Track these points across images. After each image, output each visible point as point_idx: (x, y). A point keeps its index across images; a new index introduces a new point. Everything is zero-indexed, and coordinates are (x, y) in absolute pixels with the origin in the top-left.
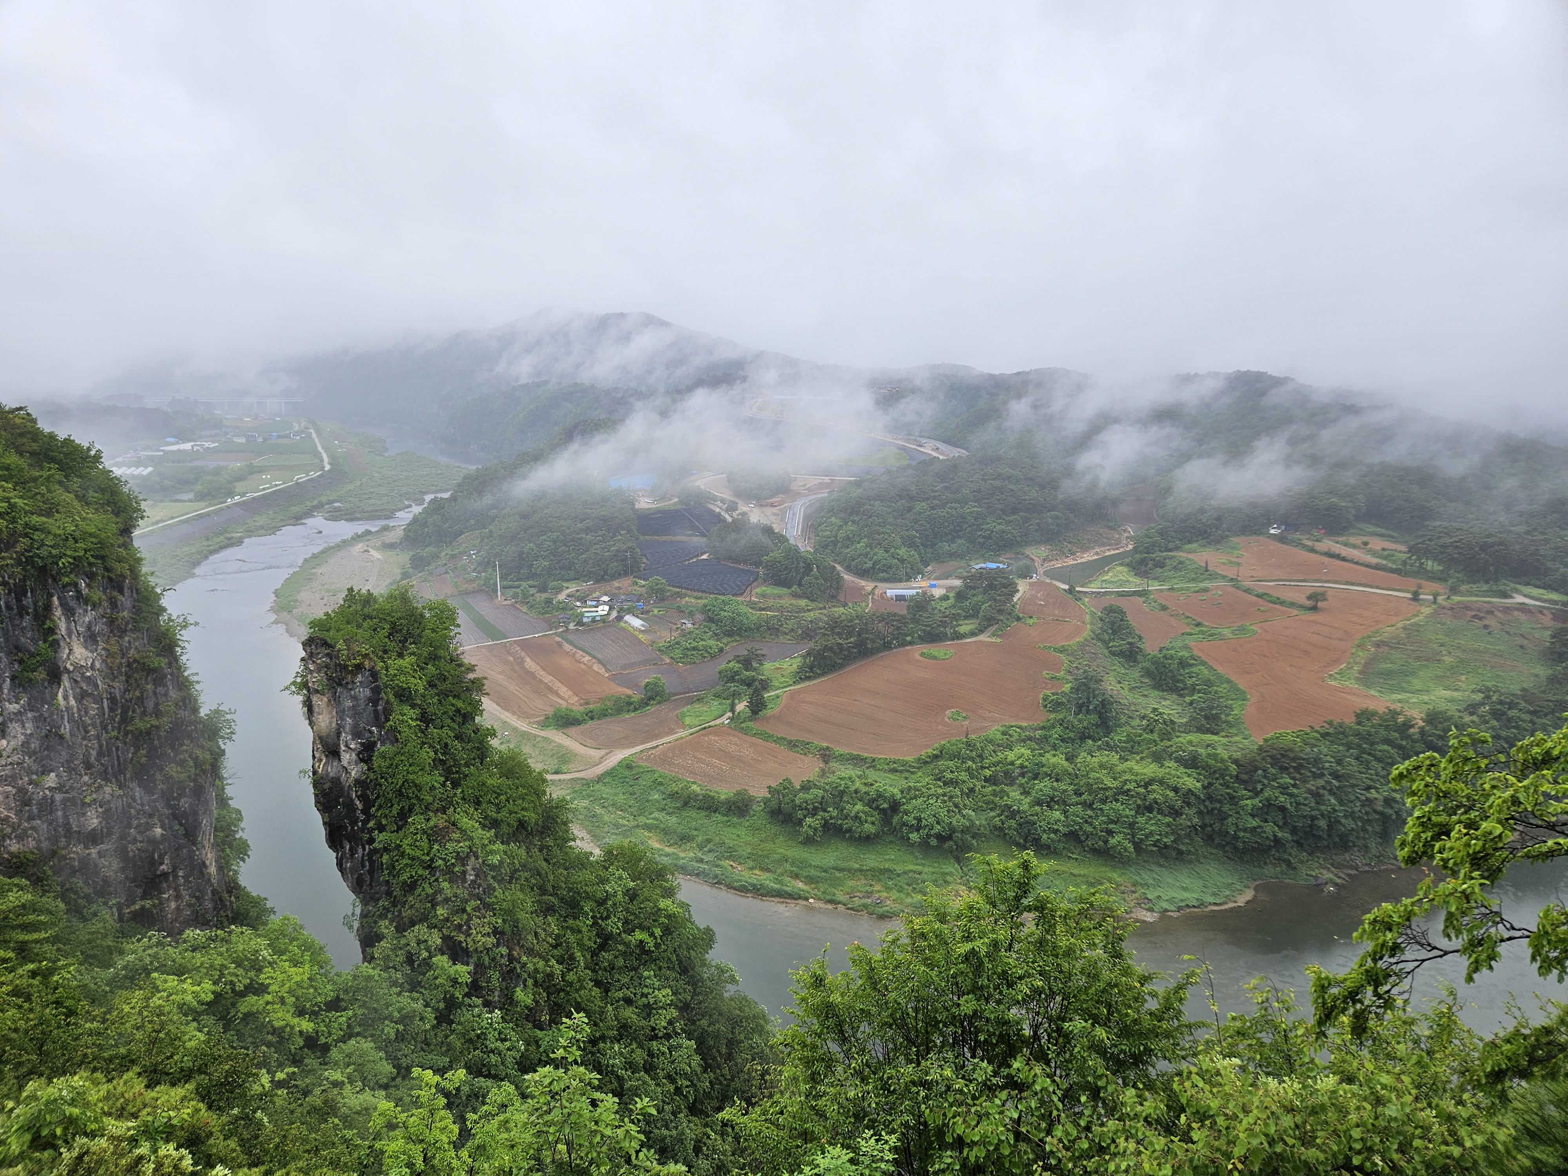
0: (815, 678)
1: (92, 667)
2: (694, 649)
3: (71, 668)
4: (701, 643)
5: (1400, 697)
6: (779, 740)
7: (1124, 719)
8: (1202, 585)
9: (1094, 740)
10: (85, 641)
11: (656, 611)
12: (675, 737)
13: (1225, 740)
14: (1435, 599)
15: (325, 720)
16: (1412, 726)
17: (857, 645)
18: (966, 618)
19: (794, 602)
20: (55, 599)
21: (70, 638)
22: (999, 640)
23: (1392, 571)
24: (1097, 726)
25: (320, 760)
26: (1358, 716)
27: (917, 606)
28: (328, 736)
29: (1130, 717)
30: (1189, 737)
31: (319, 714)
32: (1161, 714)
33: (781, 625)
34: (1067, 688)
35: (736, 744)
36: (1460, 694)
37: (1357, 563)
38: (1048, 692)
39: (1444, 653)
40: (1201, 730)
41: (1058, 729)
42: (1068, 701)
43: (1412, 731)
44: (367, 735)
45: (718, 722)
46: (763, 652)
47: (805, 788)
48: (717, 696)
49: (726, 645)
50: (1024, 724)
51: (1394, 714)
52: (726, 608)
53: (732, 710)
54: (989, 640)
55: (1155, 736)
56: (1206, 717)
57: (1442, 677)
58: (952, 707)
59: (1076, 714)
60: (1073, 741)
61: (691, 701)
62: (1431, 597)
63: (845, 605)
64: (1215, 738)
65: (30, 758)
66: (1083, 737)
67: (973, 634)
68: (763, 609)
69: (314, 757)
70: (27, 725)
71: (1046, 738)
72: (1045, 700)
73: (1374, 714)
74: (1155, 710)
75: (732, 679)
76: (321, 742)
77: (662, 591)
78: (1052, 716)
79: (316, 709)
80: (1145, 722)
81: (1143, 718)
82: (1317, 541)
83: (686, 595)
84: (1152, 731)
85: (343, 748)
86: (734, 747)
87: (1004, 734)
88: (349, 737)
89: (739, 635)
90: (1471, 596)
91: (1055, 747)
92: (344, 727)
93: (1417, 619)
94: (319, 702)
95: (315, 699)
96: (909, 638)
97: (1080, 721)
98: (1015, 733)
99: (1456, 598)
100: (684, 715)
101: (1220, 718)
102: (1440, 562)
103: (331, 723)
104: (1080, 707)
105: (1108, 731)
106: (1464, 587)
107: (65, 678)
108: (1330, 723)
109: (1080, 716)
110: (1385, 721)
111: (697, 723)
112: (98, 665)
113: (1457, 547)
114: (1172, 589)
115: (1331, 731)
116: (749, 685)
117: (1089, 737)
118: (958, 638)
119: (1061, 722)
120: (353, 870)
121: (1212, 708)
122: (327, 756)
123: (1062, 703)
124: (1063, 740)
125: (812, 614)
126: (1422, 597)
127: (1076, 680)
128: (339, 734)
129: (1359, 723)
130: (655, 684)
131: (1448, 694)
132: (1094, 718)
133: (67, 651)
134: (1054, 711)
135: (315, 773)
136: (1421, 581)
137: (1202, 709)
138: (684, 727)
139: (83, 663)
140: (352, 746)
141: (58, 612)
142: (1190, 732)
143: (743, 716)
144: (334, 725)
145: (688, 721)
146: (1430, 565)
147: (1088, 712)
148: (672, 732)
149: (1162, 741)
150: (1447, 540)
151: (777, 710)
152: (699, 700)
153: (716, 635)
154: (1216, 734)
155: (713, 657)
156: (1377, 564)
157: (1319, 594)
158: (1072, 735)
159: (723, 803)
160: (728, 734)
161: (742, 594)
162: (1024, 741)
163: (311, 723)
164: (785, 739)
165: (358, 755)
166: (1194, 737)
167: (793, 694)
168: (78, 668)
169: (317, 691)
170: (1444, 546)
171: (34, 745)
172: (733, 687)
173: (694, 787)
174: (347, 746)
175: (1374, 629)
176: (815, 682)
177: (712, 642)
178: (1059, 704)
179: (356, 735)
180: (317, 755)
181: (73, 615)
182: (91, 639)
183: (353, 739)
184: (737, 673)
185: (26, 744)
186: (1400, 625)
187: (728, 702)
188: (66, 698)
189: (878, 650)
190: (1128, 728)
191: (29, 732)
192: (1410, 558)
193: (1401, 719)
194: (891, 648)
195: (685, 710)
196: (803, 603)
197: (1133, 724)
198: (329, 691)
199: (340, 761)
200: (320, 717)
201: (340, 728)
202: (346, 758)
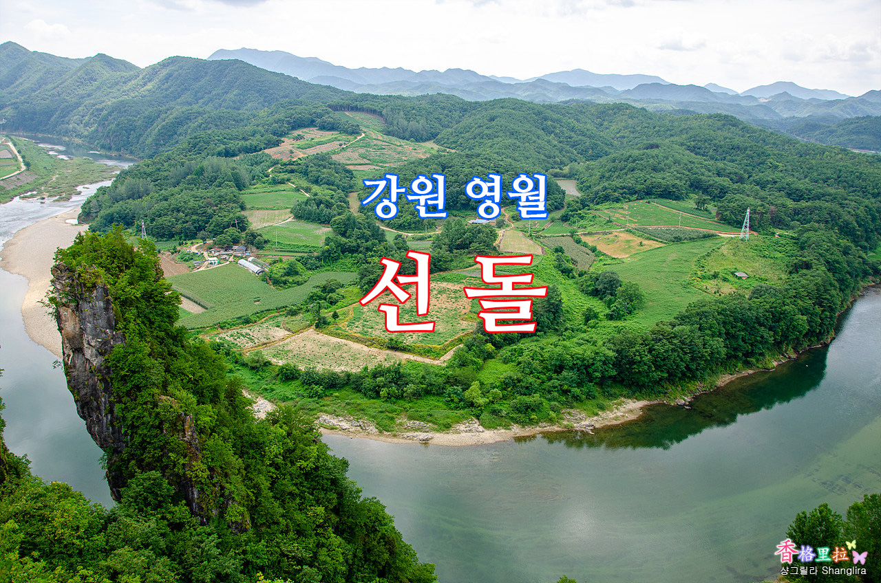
15: (71, 326)
25: (70, 355)
28: (74, 337)
31: (66, 321)
44: (104, 335)
69: (64, 353)
76: (69, 342)
79: (64, 318)
85: (86, 346)
88: (90, 337)
92: (85, 330)
94: (66, 313)
95: (62, 310)
103: (75, 327)
120: (100, 432)
122: (73, 352)
128: (81, 336)
135: (66, 364)
140: (93, 344)
144: (78, 328)
163: (60, 329)
165: (97, 350)
169: (64, 305)
174: (89, 344)
179: (95, 336)
180: (66, 351)
183: (93, 339)
198: (73, 304)
199: (84, 355)
200: (67, 323)
201: (82, 331)
202: (89, 353)
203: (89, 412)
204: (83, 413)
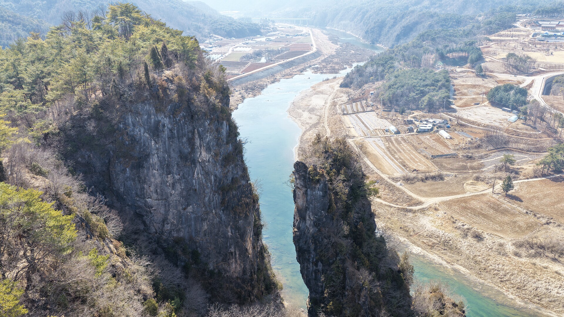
1: (209, 161)
3: (200, 161)
10: (206, 150)
15: (300, 202)
20: (196, 130)
21: (201, 148)
25: (297, 220)
28: (302, 210)
31: (298, 198)
44: (319, 214)
65: (183, 198)
69: (294, 218)
70: (182, 185)
76: (298, 212)
79: (298, 196)
85: (307, 218)
88: (311, 213)
92: (309, 207)
94: (299, 193)
95: (297, 191)
103: (303, 204)
107: (198, 165)
112: (211, 160)
120: (307, 276)
122: (300, 219)
128: (306, 211)
133: (199, 153)
135: (294, 225)
139: (205, 159)
140: (312, 218)
141: (197, 136)
144: (304, 206)
163: (295, 202)
165: (314, 223)
168: (203, 161)
169: (299, 188)
171: (184, 193)
174: (309, 217)
179: (315, 214)
180: (296, 218)
181: (202, 138)
182: (208, 149)
183: (312, 215)
185: (181, 193)
188: (198, 174)
191: (183, 187)
198: (304, 189)
199: (306, 222)
200: (299, 200)
201: (307, 209)
202: (308, 222)
203: (302, 261)
204: (299, 259)
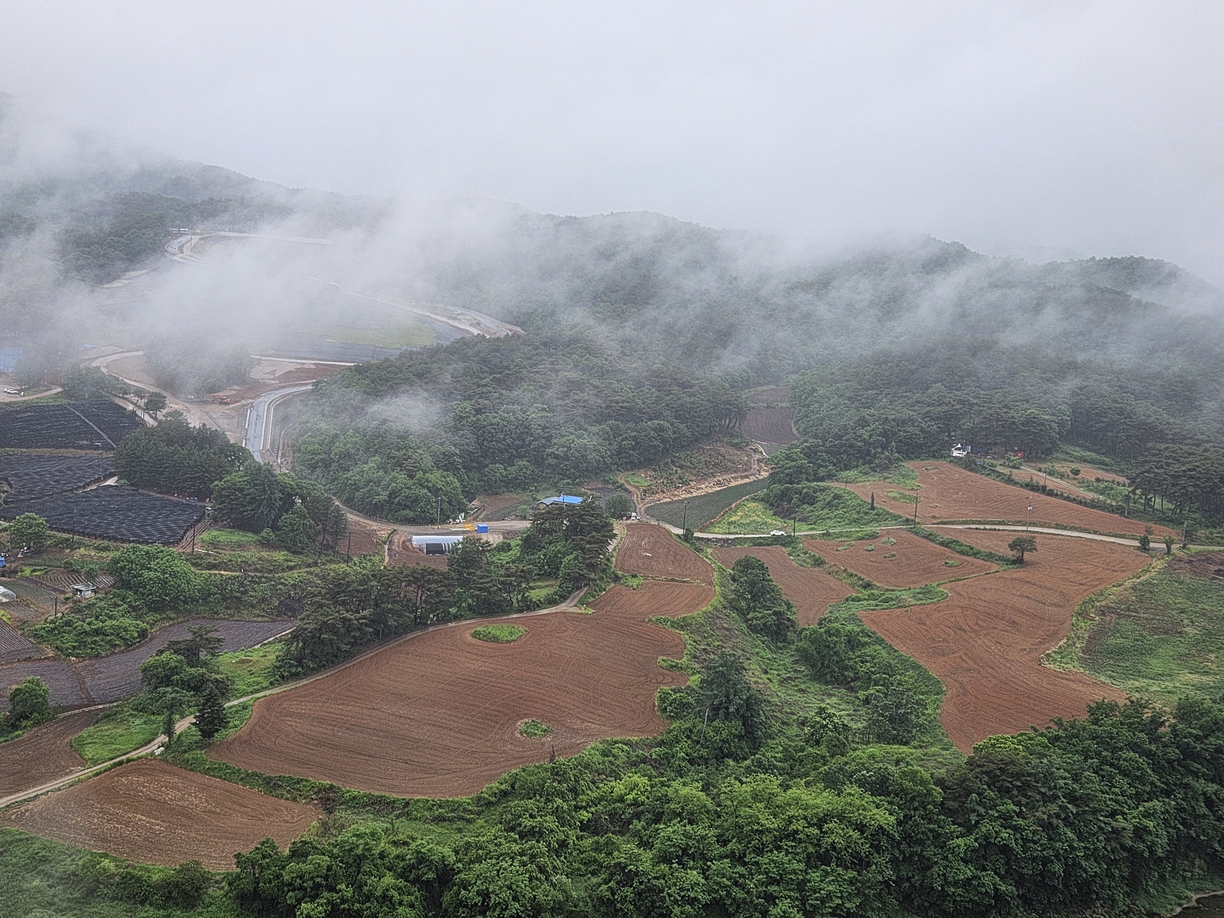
0: (305, 675)
2: (97, 632)
4: (109, 623)
5: (1137, 684)
6: (250, 778)
7: (776, 726)
8: (868, 529)
9: (735, 760)
11: (27, 571)
12: (67, 779)
13: (919, 752)
14: (1169, 548)
16: (1162, 724)
17: (372, 622)
18: (542, 576)
19: (264, 554)
22: (591, 611)
23: (1112, 510)
24: (740, 737)
26: (1092, 712)
27: (465, 560)
29: (784, 723)
30: (870, 750)
32: (830, 716)
33: (245, 592)
34: (694, 680)
35: (175, 788)
36: (1211, 678)
37: (1067, 498)
38: (666, 688)
39: (1186, 621)
40: (882, 738)
41: (685, 744)
42: (698, 701)
43: (1162, 730)
45: (143, 752)
46: (215, 635)
47: (298, 854)
48: (140, 709)
49: (152, 625)
50: (635, 739)
51: (1138, 706)
52: (152, 564)
53: (169, 732)
54: (576, 610)
55: (823, 750)
56: (891, 719)
57: (1186, 655)
58: (526, 716)
59: (711, 720)
60: (706, 761)
61: (94, 719)
62: (1164, 546)
63: (347, 560)
64: (905, 749)
66: (721, 755)
67: (551, 602)
68: (214, 567)
71: (667, 758)
72: (662, 700)
73: (1113, 707)
74: (821, 710)
75: (166, 681)
77: (39, 536)
78: (675, 725)
80: (807, 729)
81: (803, 724)
82: (1014, 467)
83: (80, 544)
84: (818, 743)
86: (172, 794)
87: (604, 754)
89: (175, 609)
90: (1212, 544)
91: (680, 773)
93: (1148, 575)
96: (453, 610)
97: (717, 731)
98: (621, 753)
99: (1194, 548)
100: (82, 743)
101: (909, 721)
102: (1171, 498)
104: (716, 710)
105: (756, 746)
106: (1202, 533)
108: (1059, 723)
109: (715, 723)
110: (1128, 717)
111: (106, 754)
113: (1191, 477)
114: (828, 534)
115: (1061, 733)
116: (197, 689)
117: (730, 755)
118: (529, 609)
119: (689, 733)
121: (898, 707)
123: (687, 705)
124: (692, 762)
125: (295, 573)
126: (1152, 545)
127: (708, 668)
129: (1096, 722)
130: (31, 692)
131: (1195, 678)
132: (736, 726)
134: (677, 716)
136: (1150, 524)
137: (885, 708)
138: (83, 762)
142: (868, 743)
143: (186, 741)
145: (89, 752)
146: (1157, 502)
147: (727, 716)
148: (62, 771)
149: (832, 756)
150: (1177, 468)
151: (245, 728)
152: (109, 717)
153: (134, 608)
154: (906, 744)
155: (129, 645)
156: (1093, 500)
157: (1025, 541)
158: (704, 752)
159: (158, 887)
160: (165, 772)
161: (177, 542)
162: (634, 764)
164: (259, 776)
166: (874, 749)
167: (269, 703)
170: (1175, 477)
172: (169, 693)
173: (106, 863)
175: (1097, 590)
176: (305, 682)
177: (127, 621)
178: (684, 706)
184: (174, 670)
186: (1128, 584)
187: (160, 718)
189: (406, 629)
190: (783, 740)
192: (1133, 492)
193: (1147, 715)
194: (425, 625)
195: (84, 733)
196: (279, 556)
197: (788, 733)
